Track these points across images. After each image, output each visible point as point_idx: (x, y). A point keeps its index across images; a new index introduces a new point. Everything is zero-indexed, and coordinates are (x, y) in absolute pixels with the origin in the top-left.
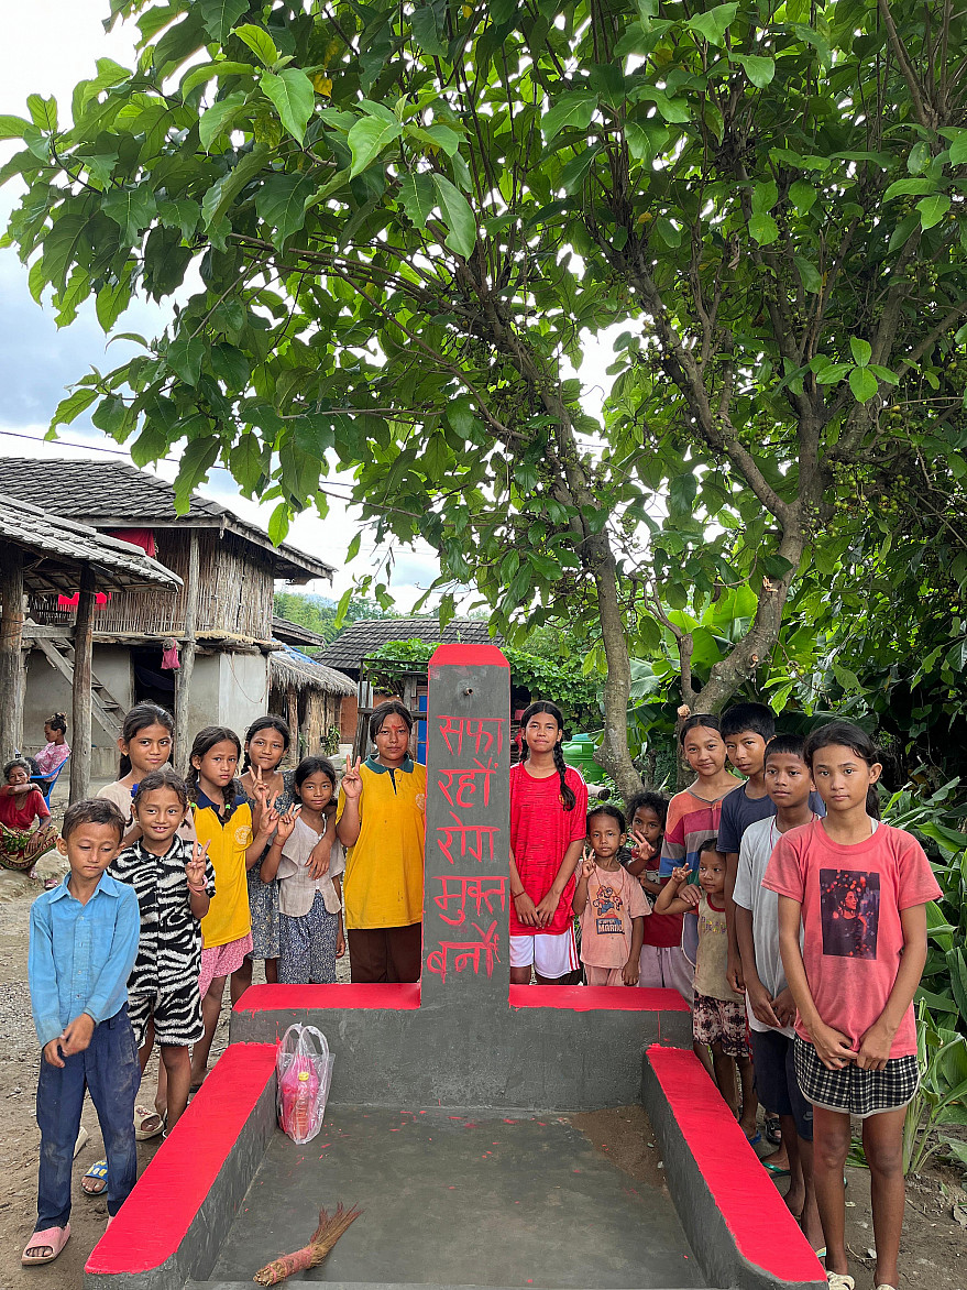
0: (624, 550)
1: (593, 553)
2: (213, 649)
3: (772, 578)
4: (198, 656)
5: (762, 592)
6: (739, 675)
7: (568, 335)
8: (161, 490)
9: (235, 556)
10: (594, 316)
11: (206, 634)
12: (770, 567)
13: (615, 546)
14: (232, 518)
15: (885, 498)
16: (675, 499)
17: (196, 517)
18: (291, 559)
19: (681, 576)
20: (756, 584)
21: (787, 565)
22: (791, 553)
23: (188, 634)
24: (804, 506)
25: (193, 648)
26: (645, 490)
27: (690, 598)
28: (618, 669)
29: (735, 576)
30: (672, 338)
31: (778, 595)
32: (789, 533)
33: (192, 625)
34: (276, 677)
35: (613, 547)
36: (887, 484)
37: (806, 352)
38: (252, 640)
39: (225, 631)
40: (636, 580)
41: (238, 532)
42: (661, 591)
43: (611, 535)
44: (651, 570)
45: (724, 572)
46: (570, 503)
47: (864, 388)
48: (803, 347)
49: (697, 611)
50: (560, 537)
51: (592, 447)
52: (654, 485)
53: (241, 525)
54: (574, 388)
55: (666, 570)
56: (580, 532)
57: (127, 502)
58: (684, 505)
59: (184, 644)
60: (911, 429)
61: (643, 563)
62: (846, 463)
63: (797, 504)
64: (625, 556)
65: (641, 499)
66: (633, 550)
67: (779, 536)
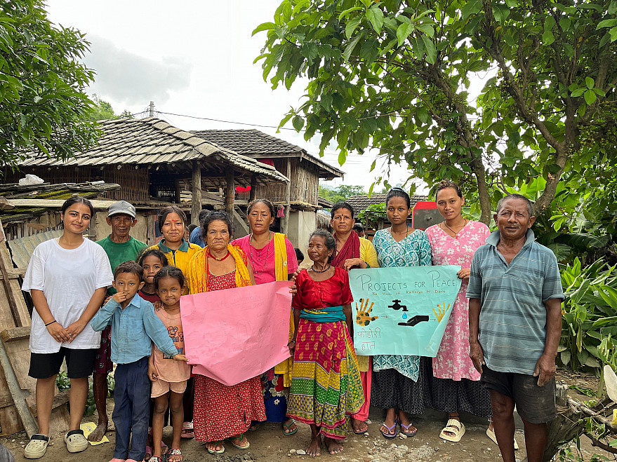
0: (489, 164)
1: (475, 165)
2: (297, 208)
3: (552, 174)
4: (290, 212)
5: (548, 179)
6: (537, 213)
7: (463, 74)
8: (274, 141)
9: (304, 169)
10: (475, 66)
11: (294, 203)
12: (551, 169)
13: (484, 162)
14: (305, 152)
15: (603, 139)
16: (510, 142)
17: (290, 153)
18: (327, 169)
19: (512, 174)
20: (545, 176)
21: (559, 168)
22: (561, 163)
23: (287, 203)
24: (567, 144)
25: (289, 208)
26: (497, 137)
27: (516, 183)
28: (486, 211)
29: (537, 173)
30: (510, 79)
31: (555, 180)
32: (560, 155)
33: (289, 199)
34: (319, 221)
35: (483, 163)
36: (605, 134)
37: (569, 78)
38: (311, 205)
39: (301, 201)
40: (493, 176)
41: (307, 158)
42: (504, 180)
43: (483, 158)
44: (500, 171)
45: (532, 171)
46: (466, 146)
47: (591, 99)
48: (568, 76)
49: (519, 187)
50: (462, 160)
51: (473, 119)
52: (500, 135)
53: (308, 155)
54: (464, 95)
55: (506, 172)
56: (470, 157)
57: (262, 147)
58: (514, 145)
59: (285, 207)
60: (614, 111)
61: (497, 169)
62: (585, 126)
63: (564, 143)
64: (489, 166)
65: (495, 141)
66: (492, 163)
67: (556, 156)
